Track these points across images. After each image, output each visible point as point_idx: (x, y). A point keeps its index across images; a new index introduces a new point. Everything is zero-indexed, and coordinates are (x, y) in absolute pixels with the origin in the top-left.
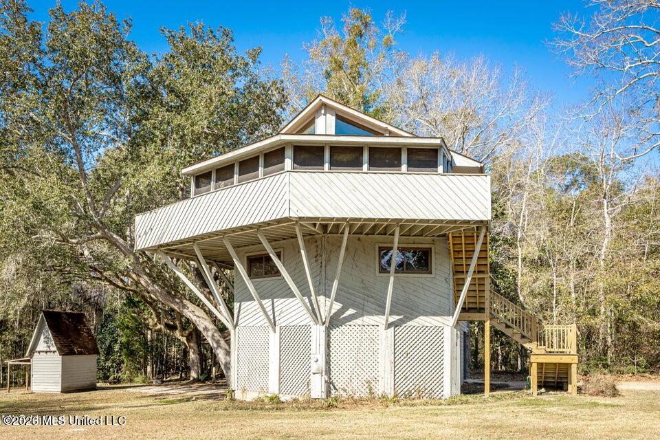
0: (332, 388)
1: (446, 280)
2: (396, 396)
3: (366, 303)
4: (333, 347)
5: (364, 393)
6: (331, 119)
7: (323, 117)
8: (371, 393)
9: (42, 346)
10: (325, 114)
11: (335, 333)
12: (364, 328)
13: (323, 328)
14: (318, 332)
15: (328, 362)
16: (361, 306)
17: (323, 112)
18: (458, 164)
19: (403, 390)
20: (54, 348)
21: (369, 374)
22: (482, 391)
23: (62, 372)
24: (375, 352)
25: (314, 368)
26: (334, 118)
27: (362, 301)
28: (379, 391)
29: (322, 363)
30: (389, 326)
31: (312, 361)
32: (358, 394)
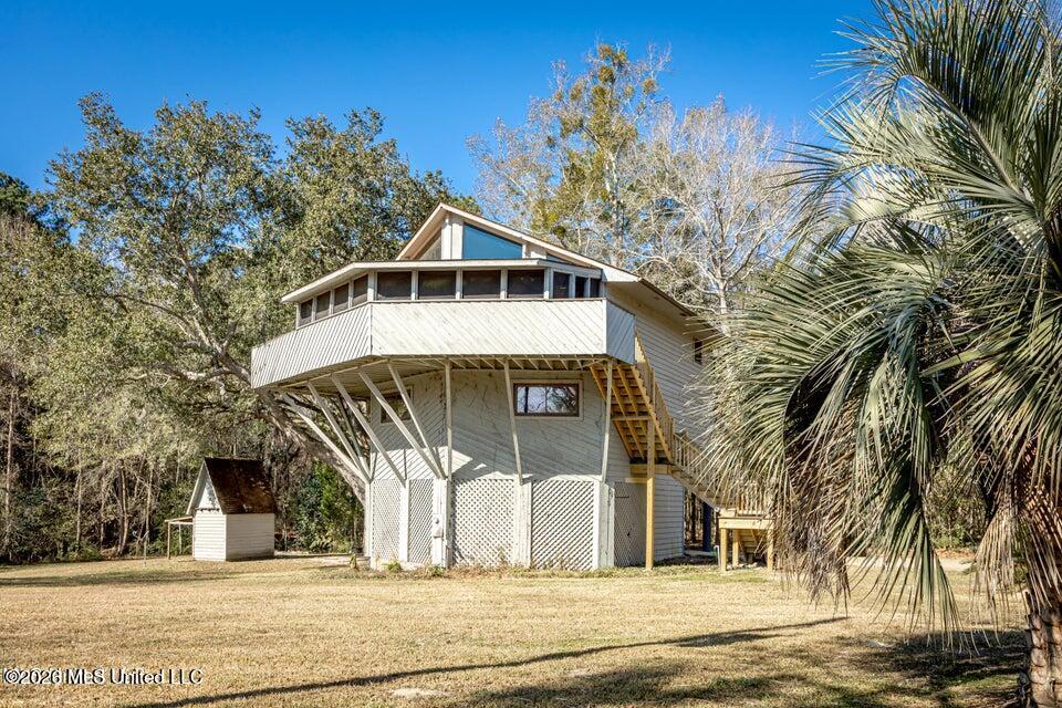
0: (457, 554)
1: (597, 423)
2: (532, 567)
3: (498, 453)
4: (458, 506)
5: (496, 564)
6: (458, 229)
7: (448, 227)
8: (504, 562)
9: (205, 502)
10: (451, 224)
11: (461, 489)
12: (496, 484)
13: (445, 482)
14: (440, 487)
15: (452, 524)
16: (493, 457)
17: (447, 221)
18: (609, 279)
19: (541, 558)
20: (218, 506)
21: (501, 539)
22: (643, 565)
23: (227, 535)
24: (508, 512)
25: (434, 530)
26: (461, 227)
27: (493, 451)
28: (513, 559)
29: (443, 525)
30: (524, 481)
31: (434, 523)
32: (488, 564)
